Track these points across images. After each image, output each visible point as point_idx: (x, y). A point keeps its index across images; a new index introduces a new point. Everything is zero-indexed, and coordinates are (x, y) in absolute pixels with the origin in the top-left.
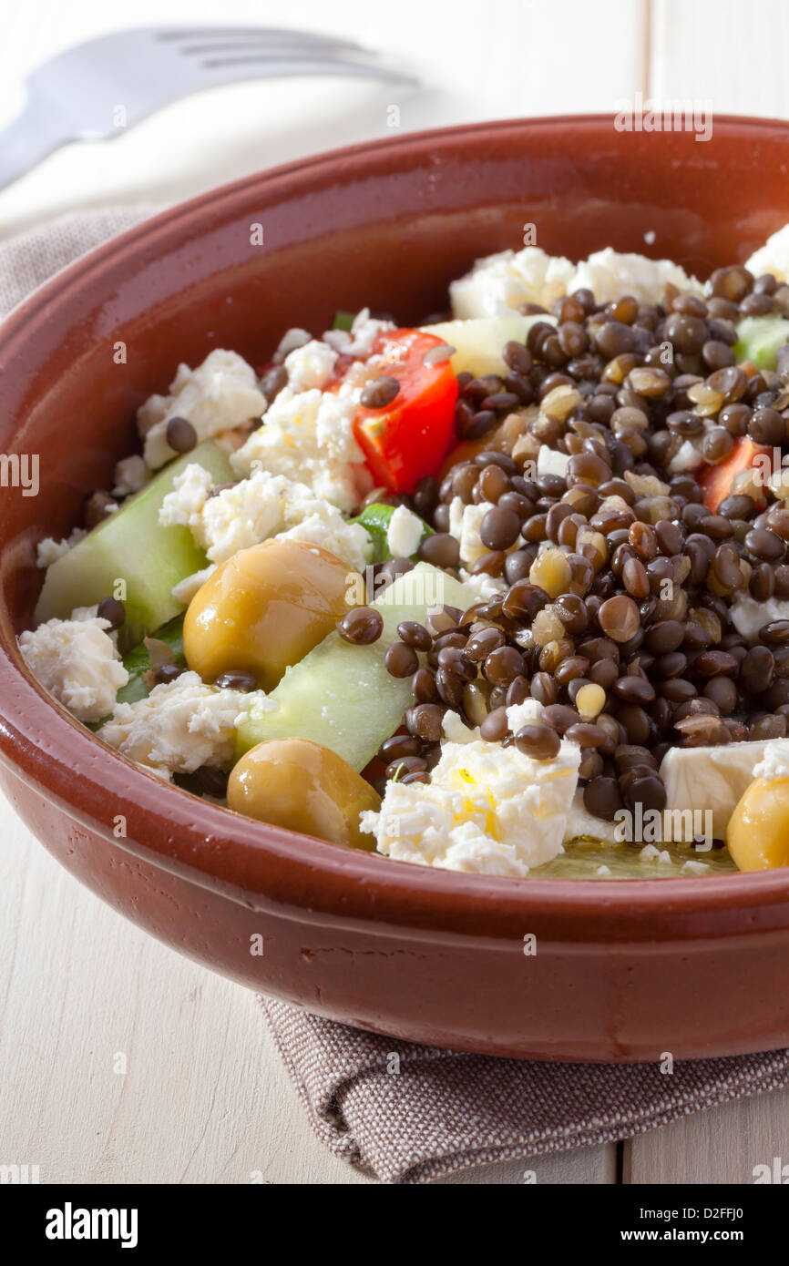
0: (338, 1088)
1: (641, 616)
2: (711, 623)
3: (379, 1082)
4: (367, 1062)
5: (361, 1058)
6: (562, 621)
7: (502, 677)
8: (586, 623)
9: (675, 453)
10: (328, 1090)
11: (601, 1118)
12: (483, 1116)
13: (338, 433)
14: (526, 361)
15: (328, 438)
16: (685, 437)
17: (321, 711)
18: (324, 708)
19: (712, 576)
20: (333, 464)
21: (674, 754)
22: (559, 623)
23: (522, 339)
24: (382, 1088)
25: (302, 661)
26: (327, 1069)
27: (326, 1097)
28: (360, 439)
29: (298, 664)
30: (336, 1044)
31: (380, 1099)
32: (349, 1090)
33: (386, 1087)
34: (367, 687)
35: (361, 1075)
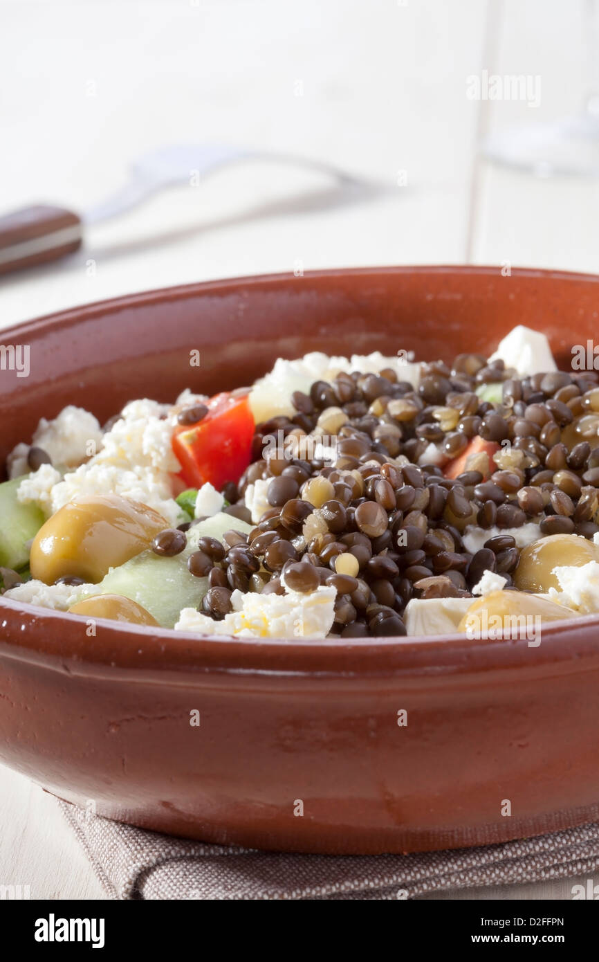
0: (140, 875)
1: (389, 522)
2: (446, 538)
3: (172, 867)
4: (163, 854)
5: (159, 851)
6: (326, 520)
7: (279, 563)
8: (345, 522)
9: (423, 452)
10: (131, 877)
11: (352, 882)
12: (255, 882)
13: (159, 442)
14: (309, 406)
15: (153, 448)
16: (430, 441)
17: (136, 595)
18: (138, 594)
19: (448, 509)
20: (157, 470)
21: (413, 603)
22: (323, 521)
23: (306, 390)
24: (174, 870)
25: (123, 565)
26: (131, 862)
27: (130, 883)
28: (177, 450)
29: (119, 567)
30: (139, 845)
31: (172, 877)
32: (148, 876)
33: (178, 870)
34: (172, 582)
35: (158, 864)
